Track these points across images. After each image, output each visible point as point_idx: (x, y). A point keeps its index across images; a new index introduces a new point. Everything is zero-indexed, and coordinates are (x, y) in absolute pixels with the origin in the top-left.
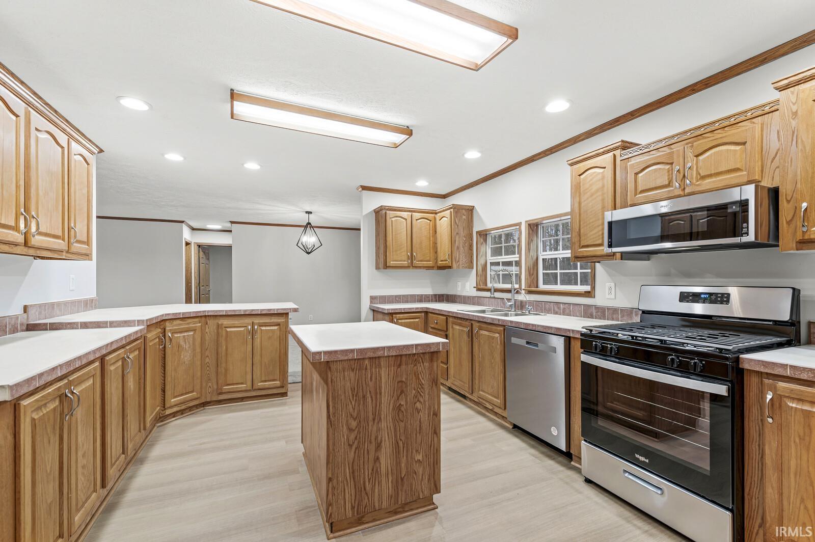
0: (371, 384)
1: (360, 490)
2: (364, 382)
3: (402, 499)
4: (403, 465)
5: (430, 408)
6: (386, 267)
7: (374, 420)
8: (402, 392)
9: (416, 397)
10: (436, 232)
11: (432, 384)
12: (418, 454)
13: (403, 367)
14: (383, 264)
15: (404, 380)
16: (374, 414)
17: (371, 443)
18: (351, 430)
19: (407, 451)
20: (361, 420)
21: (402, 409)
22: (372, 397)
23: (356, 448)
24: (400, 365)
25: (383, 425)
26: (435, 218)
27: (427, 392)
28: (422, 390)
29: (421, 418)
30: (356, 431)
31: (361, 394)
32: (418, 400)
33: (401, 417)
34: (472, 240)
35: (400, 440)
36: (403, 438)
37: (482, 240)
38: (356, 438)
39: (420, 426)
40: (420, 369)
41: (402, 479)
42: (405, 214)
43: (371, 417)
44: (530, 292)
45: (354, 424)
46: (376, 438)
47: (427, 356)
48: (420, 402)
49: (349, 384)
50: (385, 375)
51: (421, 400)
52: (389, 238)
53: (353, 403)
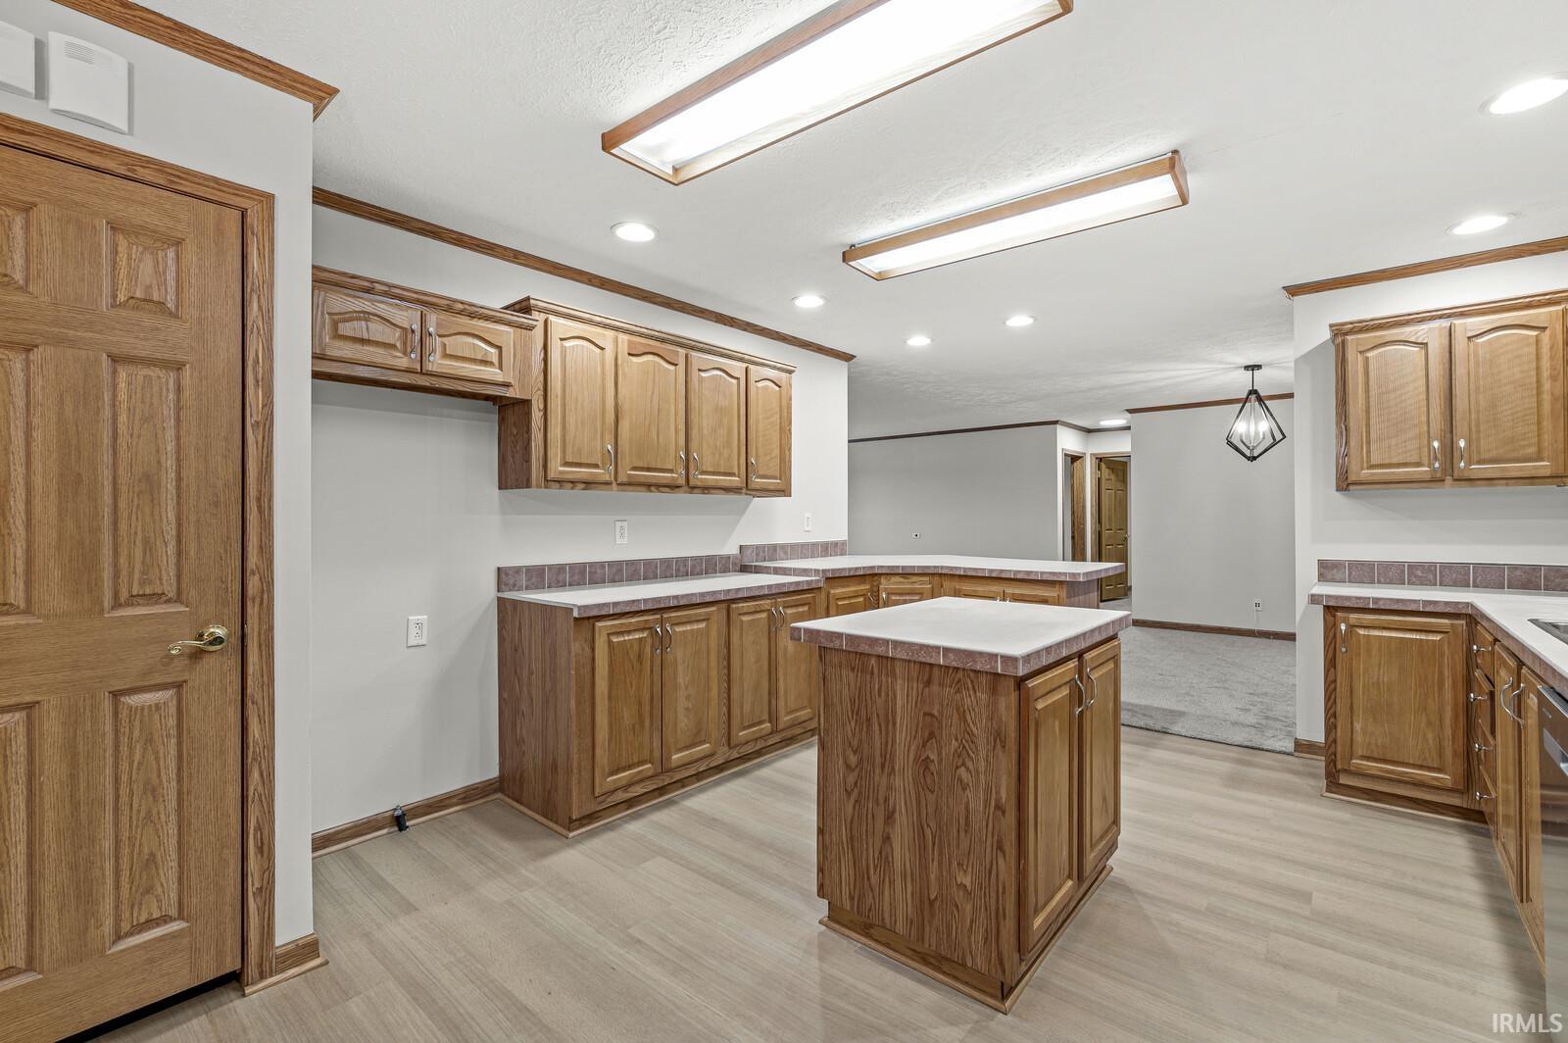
0: (880, 702)
1: (862, 877)
2: (868, 695)
4: (933, 877)
5: (988, 790)
7: (883, 766)
8: (932, 735)
9: (959, 757)
11: (995, 741)
12: (961, 873)
13: (935, 688)
14: (1345, 474)
15: (936, 713)
16: (883, 756)
17: (878, 804)
18: (849, 768)
19: (941, 854)
20: (864, 757)
21: (932, 767)
22: (880, 725)
23: (856, 801)
24: (928, 683)
25: (898, 781)
27: (982, 753)
28: (972, 746)
29: (968, 803)
30: (856, 773)
31: (863, 713)
32: (964, 764)
33: (929, 780)
35: (928, 825)
36: (933, 824)
38: (856, 783)
39: (967, 817)
40: (967, 701)
41: (931, 903)
43: (878, 760)
45: (853, 759)
46: (886, 800)
47: (983, 679)
48: (968, 769)
49: (846, 691)
50: (903, 693)
51: (970, 764)
53: (853, 724)
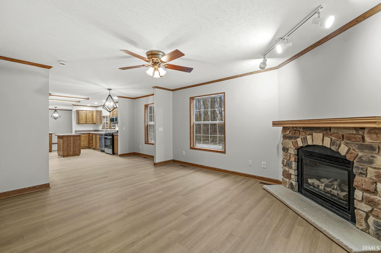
0: (70, 139)
1: (68, 152)
2: (68, 139)
3: (74, 154)
4: (75, 150)
5: (79, 143)
6: (79, 123)
8: (74, 141)
9: (77, 141)
10: (93, 116)
14: (78, 123)
15: (75, 139)
17: (69, 147)
18: (66, 145)
22: (70, 141)
24: (74, 137)
25: (71, 144)
26: (93, 112)
31: (68, 141)
34: (101, 118)
35: (74, 147)
37: (103, 118)
39: (77, 145)
41: (74, 152)
42: (84, 112)
43: (69, 143)
44: (109, 129)
47: (78, 136)
52: (80, 117)
